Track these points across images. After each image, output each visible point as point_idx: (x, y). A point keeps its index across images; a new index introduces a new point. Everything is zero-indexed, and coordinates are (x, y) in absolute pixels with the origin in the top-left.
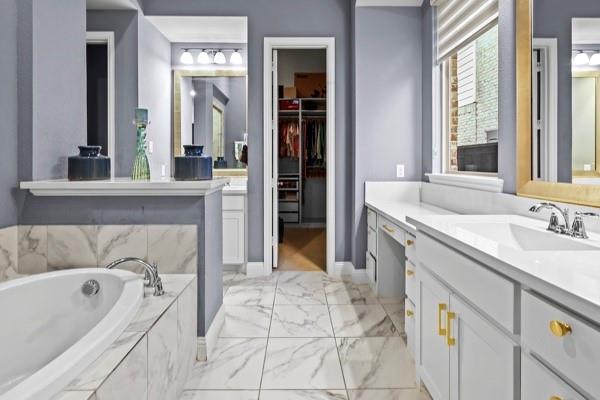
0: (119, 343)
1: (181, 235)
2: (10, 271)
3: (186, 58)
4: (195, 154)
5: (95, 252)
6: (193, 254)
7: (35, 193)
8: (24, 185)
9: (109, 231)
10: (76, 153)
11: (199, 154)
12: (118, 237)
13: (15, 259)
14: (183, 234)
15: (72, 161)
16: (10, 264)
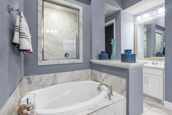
0: (90, 109)
1: (121, 82)
2: (89, 79)
3: (139, 18)
4: (128, 53)
5: (101, 79)
6: (125, 90)
7: (93, 62)
8: (91, 60)
9: (104, 75)
10: (100, 53)
11: (130, 53)
12: (106, 77)
13: (90, 76)
14: (122, 81)
15: (99, 55)
16: (89, 77)
